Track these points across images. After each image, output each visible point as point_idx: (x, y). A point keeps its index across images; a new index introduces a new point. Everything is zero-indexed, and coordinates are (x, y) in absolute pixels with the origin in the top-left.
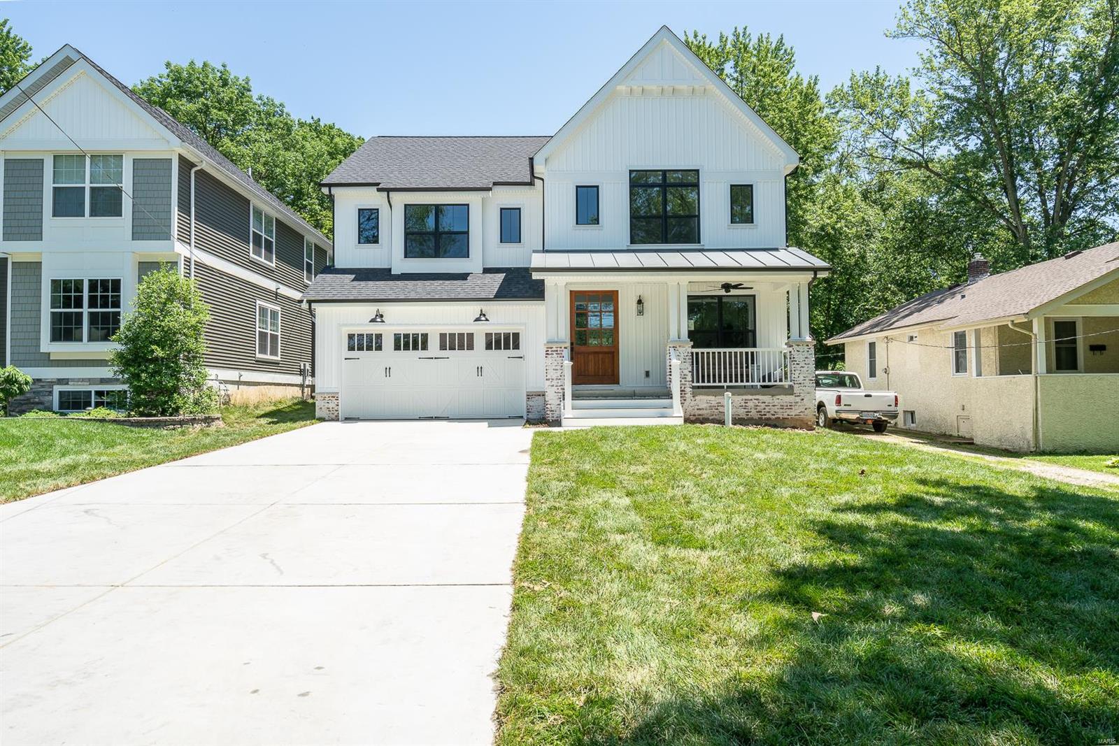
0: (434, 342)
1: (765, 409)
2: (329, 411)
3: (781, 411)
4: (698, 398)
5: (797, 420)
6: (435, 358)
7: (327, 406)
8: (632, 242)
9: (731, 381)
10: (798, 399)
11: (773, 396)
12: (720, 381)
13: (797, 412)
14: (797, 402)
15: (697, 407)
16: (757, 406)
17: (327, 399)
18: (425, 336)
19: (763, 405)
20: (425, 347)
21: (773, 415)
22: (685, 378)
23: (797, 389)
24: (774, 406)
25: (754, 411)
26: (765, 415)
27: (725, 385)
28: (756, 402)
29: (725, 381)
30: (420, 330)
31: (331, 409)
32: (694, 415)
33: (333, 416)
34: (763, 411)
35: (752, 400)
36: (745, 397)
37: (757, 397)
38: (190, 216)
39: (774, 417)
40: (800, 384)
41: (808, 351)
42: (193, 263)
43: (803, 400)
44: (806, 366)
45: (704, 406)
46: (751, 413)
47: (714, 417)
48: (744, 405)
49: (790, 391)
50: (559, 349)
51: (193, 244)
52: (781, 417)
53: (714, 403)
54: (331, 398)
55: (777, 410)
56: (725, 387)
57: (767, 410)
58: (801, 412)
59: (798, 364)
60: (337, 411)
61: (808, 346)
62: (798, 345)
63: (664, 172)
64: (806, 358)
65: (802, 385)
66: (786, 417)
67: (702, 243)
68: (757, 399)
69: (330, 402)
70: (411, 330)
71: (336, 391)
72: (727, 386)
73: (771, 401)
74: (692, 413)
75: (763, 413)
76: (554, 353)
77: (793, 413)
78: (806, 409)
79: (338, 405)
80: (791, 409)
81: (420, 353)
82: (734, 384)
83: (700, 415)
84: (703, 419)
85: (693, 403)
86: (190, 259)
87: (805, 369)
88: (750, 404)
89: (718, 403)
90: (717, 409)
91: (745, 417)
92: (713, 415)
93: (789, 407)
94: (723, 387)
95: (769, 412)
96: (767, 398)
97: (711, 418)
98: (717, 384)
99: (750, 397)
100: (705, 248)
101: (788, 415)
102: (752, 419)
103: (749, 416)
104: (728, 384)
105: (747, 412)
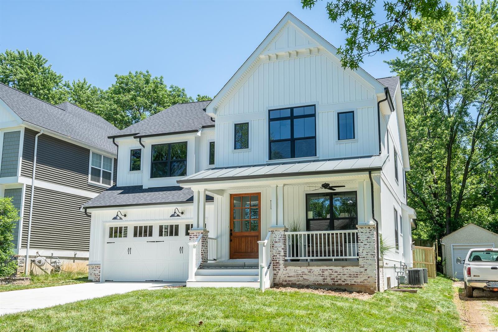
0: (156, 231)
1: (337, 277)
2: (95, 276)
3: (350, 278)
4: (289, 268)
5: (362, 286)
6: (156, 242)
7: (94, 273)
8: (270, 158)
9: (337, 255)
10: (362, 270)
11: (343, 267)
12: (329, 256)
13: (362, 280)
14: (362, 272)
15: (287, 275)
16: (331, 274)
17: (94, 268)
18: (151, 227)
19: (336, 274)
20: (151, 235)
21: (343, 281)
22: (279, 254)
23: (361, 262)
24: (344, 275)
25: (329, 279)
26: (337, 282)
27: (333, 258)
28: (331, 271)
29: (333, 256)
30: (148, 224)
31: (96, 275)
32: (286, 281)
33: (97, 279)
34: (336, 278)
35: (327, 270)
36: (322, 268)
37: (331, 268)
38: (33, 162)
39: (344, 283)
40: (364, 257)
41: (370, 233)
42: (33, 188)
43: (366, 270)
44: (368, 244)
45: (292, 274)
46: (327, 280)
47: (300, 282)
48: (321, 273)
49: (356, 262)
50: (198, 234)
51: (34, 177)
52: (349, 283)
53: (300, 272)
54: (96, 268)
55: (346, 278)
56: (333, 260)
57: (339, 278)
58: (365, 280)
59: (362, 242)
60: (99, 276)
61: (369, 228)
62: (362, 228)
63: (292, 109)
64: (368, 237)
65: (365, 259)
66: (354, 283)
67: (317, 156)
68: (331, 270)
69: (96, 270)
70: (143, 224)
71: (98, 263)
72: (334, 259)
73: (341, 271)
74: (284, 280)
75: (335, 280)
76: (195, 237)
77: (359, 280)
78: (369, 277)
79: (100, 272)
80: (357, 277)
81: (148, 238)
82: (340, 257)
83: (289, 281)
84: (292, 283)
85: (285, 272)
86: (31, 186)
87: (368, 246)
88: (326, 273)
89: (302, 272)
90: (302, 277)
91: (323, 283)
92: (299, 281)
93: (355, 276)
94: (331, 260)
95: (340, 279)
96: (338, 269)
97: (297, 283)
98: (327, 257)
99: (325, 268)
100: (320, 159)
101: (355, 282)
102: (327, 285)
103: (325, 283)
104: (335, 257)
105: (323, 279)
